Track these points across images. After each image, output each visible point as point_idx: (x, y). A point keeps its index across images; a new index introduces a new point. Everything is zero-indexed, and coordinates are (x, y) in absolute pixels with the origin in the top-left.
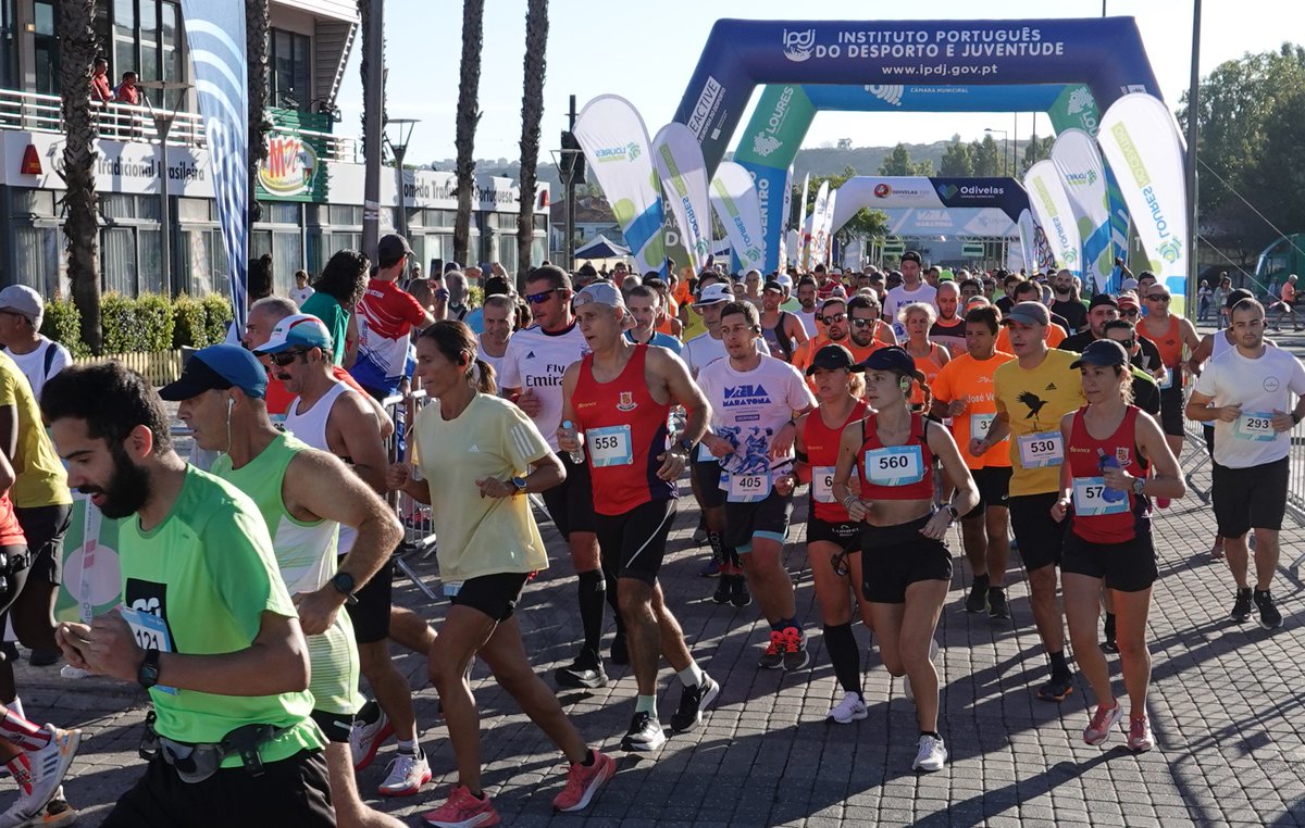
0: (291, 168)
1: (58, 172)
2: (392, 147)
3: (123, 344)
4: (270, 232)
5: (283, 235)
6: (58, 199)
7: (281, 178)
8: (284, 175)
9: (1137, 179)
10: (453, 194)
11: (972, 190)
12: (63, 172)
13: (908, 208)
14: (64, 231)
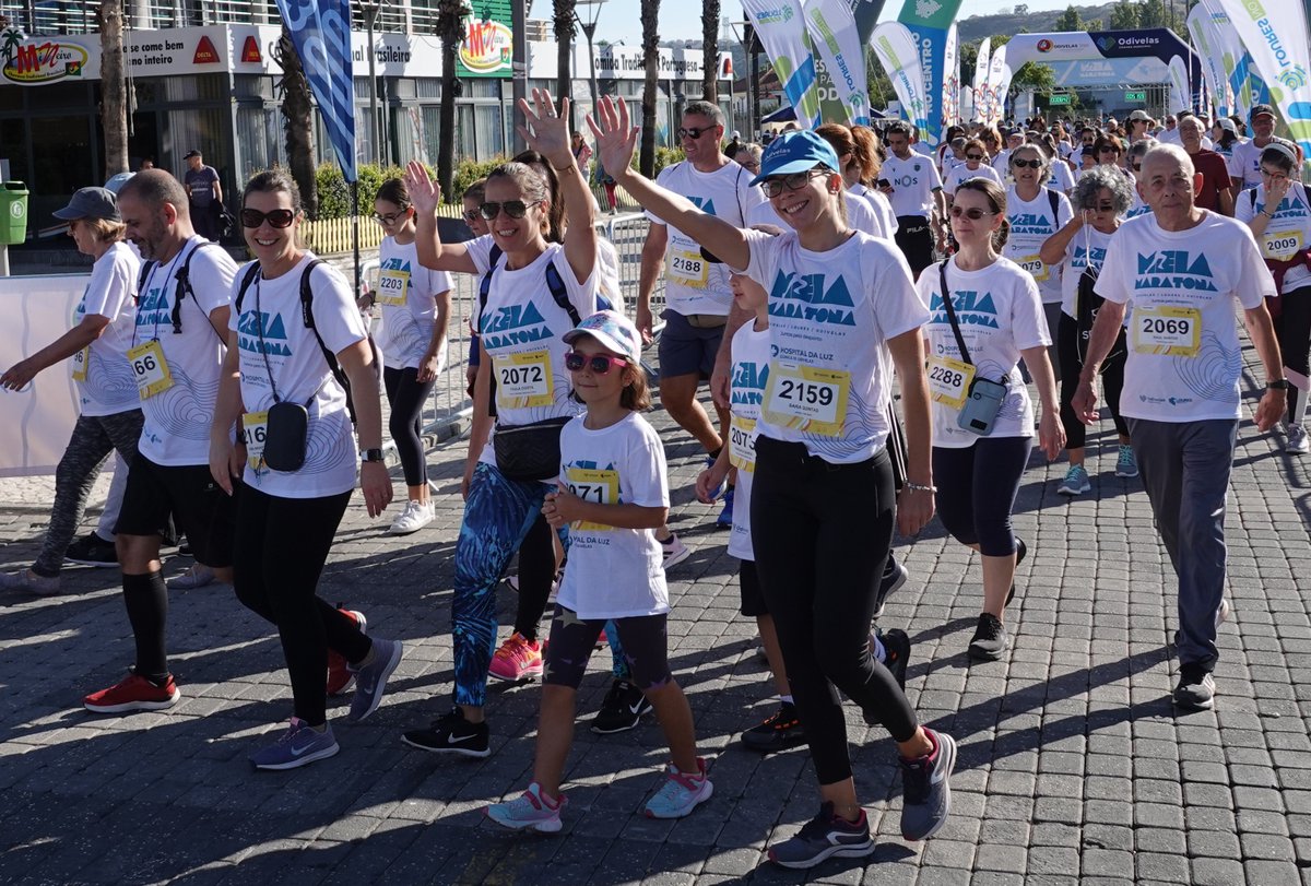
0: (489, 48)
1: (276, 60)
2: (582, 25)
3: (337, 210)
4: (473, 105)
5: (485, 108)
6: (276, 83)
7: (480, 57)
8: (483, 54)
9: (1250, 12)
10: (640, 65)
11: (1129, 41)
12: (280, 59)
13: (1071, 61)
14: (282, 111)
